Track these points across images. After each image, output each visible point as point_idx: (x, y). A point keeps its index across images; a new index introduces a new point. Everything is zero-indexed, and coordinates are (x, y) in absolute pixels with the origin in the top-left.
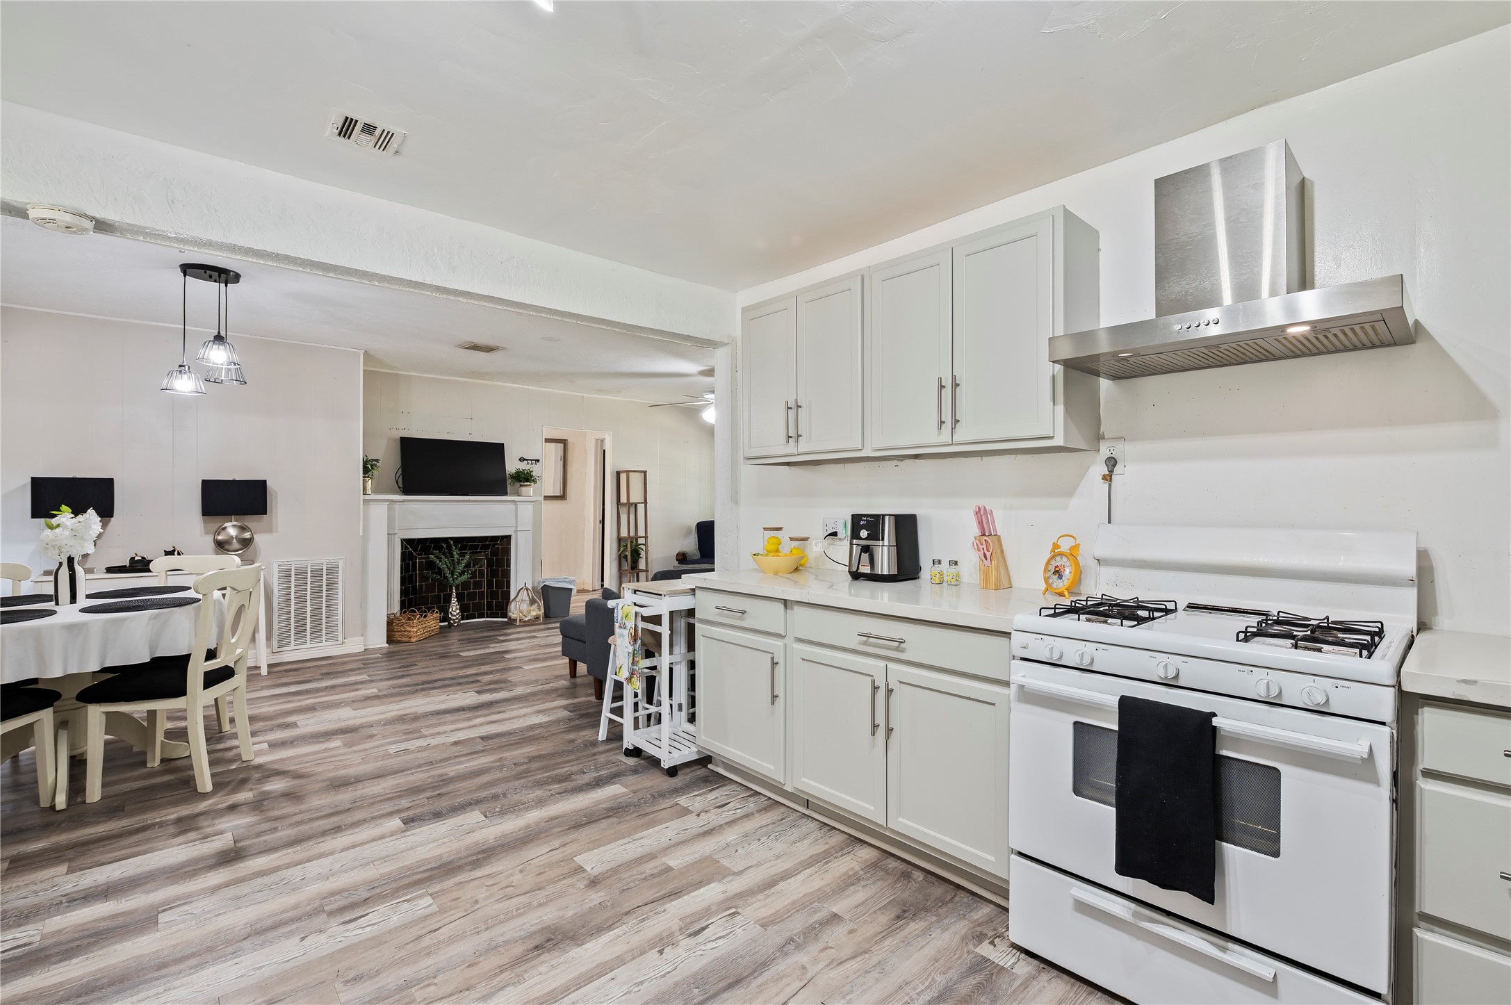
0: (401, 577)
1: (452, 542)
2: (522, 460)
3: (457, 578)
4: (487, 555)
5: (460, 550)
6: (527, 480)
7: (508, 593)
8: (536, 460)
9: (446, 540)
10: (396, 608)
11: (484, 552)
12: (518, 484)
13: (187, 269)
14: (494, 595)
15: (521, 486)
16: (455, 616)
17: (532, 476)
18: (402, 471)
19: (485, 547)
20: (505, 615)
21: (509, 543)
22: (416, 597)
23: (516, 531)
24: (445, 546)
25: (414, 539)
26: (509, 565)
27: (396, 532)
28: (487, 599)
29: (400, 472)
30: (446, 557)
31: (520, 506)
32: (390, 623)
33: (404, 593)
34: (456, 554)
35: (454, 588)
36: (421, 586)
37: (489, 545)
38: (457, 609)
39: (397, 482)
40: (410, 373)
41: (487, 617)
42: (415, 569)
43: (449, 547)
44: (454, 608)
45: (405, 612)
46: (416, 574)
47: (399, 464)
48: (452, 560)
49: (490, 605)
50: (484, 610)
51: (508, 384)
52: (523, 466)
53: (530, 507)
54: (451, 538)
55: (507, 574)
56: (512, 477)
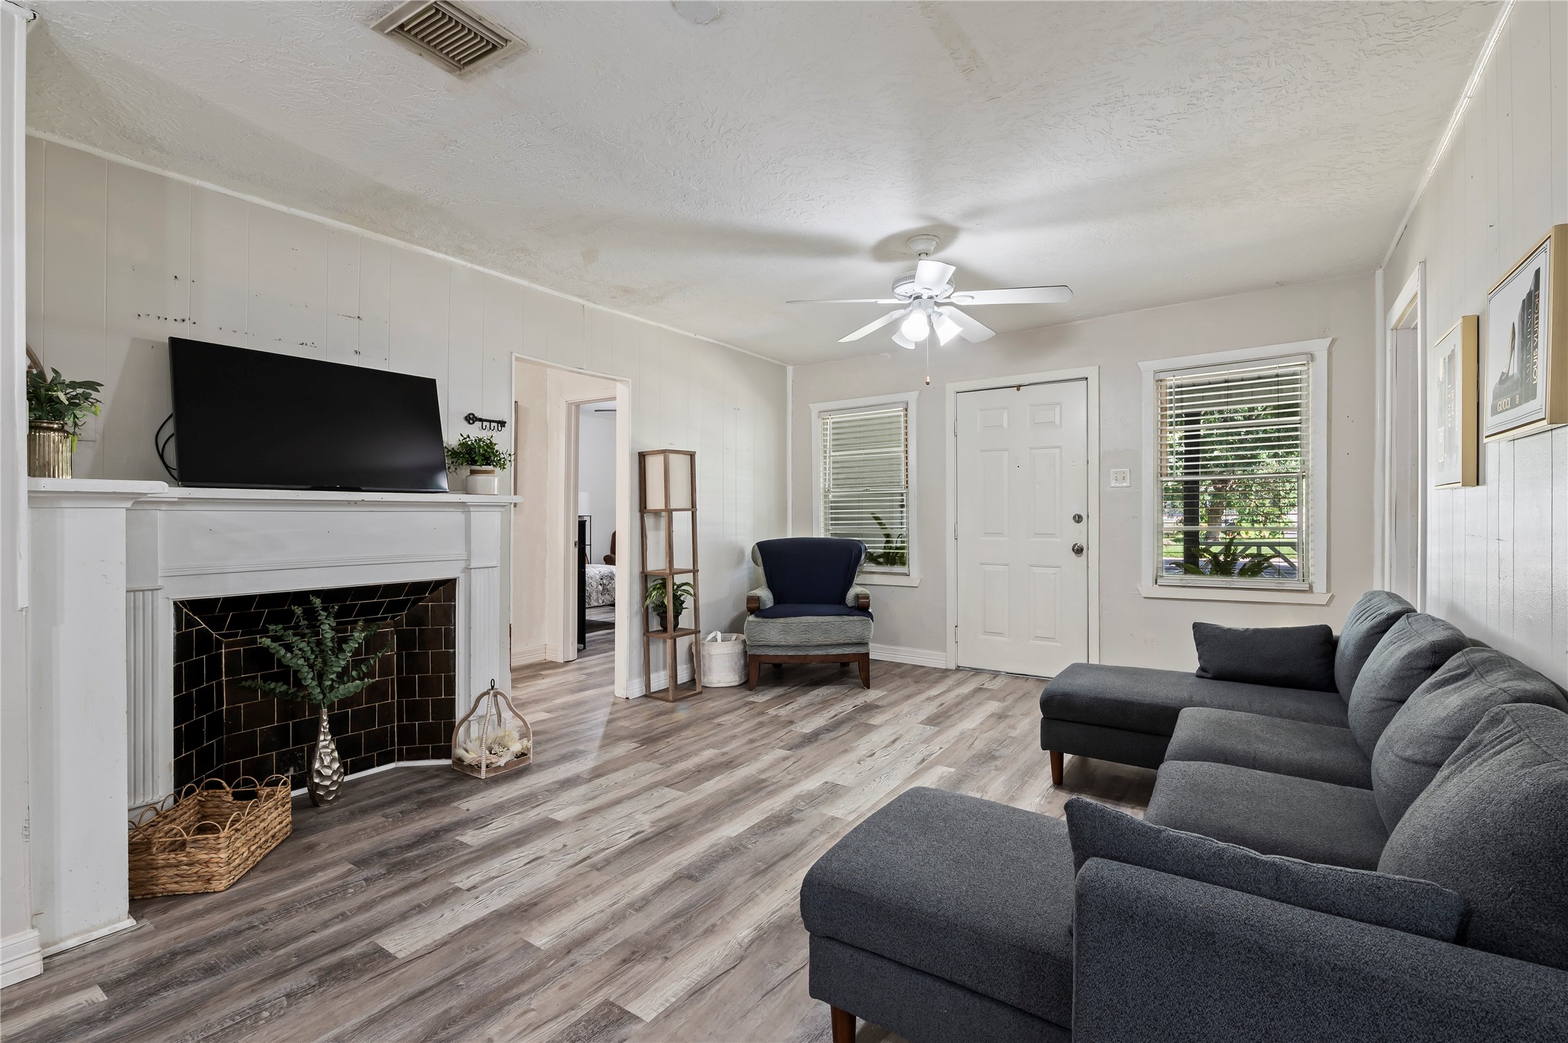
0: (176, 700)
1: (317, 602)
2: (471, 419)
3: (332, 688)
4: (397, 624)
5: (335, 618)
6: (487, 461)
7: (450, 705)
8: (498, 422)
9: (302, 597)
10: (162, 786)
11: (393, 618)
12: (465, 471)
14: (415, 711)
15: (473, 472)
16: (329, 777)
17: (496, 454)
18: (178, 425)
19: (395, 607)
20: (447, 753)
21: (451, 596)
22: (220, 743)
23: (468, 569)
24: (298, 611)
25: (217, 600)
26: (451, 643)
27: (160, 583)
28: (400, 719)
29: (170, 429)
30: (303, 636)
31: (476, 516)
32: (139, 849)
33: (183, 739)
34: (327, 629)
35: (325, 710)
36: (233, 713)
37: (403, 603)
38: (333, 760)
39: (162, 456)
40: (198, 182)
41: (399, 760)
42: (215, 672)
43: (311, 615)
44: (327, 760)
45: (190, 792)
46: (220, 685)
47: (165, 406)
48: (319, 643)
49: (406, 734)
50: (392, 744)
51: (441, 256)
52: (475, 432)
53: (495, 517)
54: (317, 593)
55: (447, 663)
56: (454, 454)
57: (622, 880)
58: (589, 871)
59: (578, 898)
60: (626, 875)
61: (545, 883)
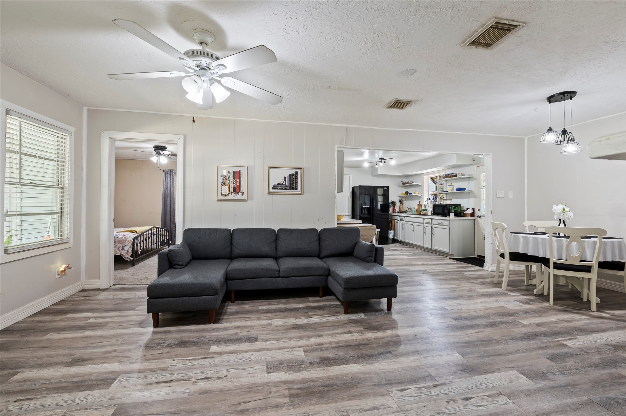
13: (551, 99)
57: (421, 365)
58: (435, 377)
59: (442, 365)
60: (418, 368)
61: (458, 380)
